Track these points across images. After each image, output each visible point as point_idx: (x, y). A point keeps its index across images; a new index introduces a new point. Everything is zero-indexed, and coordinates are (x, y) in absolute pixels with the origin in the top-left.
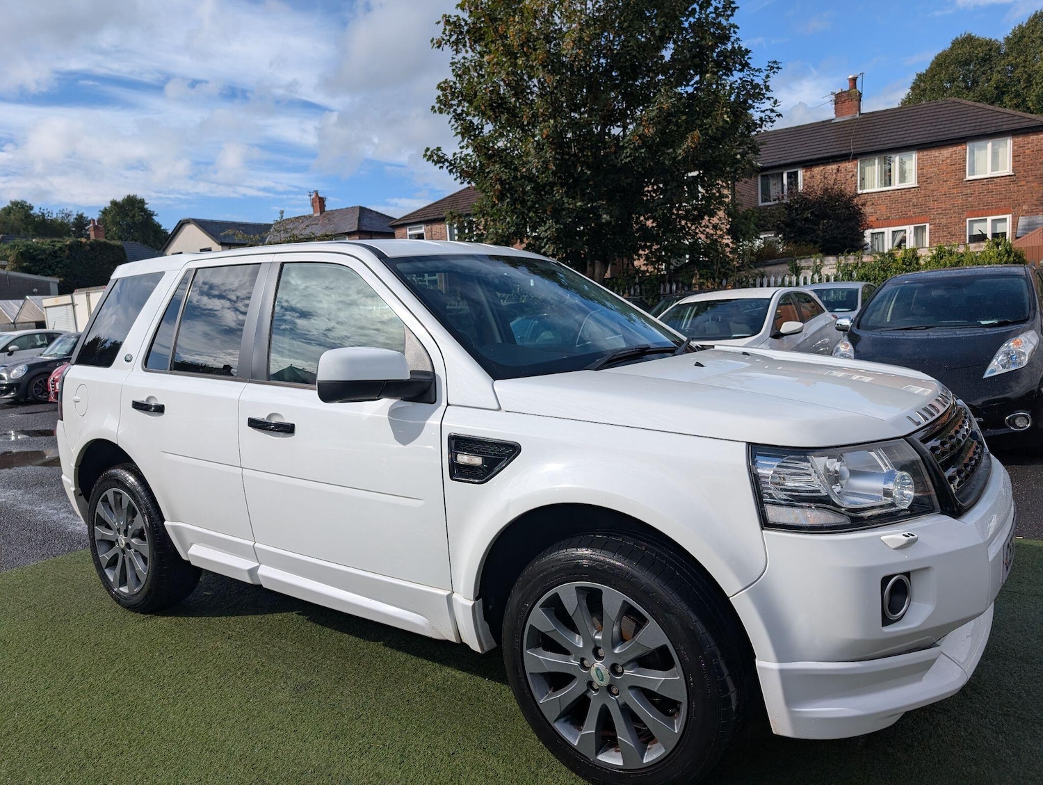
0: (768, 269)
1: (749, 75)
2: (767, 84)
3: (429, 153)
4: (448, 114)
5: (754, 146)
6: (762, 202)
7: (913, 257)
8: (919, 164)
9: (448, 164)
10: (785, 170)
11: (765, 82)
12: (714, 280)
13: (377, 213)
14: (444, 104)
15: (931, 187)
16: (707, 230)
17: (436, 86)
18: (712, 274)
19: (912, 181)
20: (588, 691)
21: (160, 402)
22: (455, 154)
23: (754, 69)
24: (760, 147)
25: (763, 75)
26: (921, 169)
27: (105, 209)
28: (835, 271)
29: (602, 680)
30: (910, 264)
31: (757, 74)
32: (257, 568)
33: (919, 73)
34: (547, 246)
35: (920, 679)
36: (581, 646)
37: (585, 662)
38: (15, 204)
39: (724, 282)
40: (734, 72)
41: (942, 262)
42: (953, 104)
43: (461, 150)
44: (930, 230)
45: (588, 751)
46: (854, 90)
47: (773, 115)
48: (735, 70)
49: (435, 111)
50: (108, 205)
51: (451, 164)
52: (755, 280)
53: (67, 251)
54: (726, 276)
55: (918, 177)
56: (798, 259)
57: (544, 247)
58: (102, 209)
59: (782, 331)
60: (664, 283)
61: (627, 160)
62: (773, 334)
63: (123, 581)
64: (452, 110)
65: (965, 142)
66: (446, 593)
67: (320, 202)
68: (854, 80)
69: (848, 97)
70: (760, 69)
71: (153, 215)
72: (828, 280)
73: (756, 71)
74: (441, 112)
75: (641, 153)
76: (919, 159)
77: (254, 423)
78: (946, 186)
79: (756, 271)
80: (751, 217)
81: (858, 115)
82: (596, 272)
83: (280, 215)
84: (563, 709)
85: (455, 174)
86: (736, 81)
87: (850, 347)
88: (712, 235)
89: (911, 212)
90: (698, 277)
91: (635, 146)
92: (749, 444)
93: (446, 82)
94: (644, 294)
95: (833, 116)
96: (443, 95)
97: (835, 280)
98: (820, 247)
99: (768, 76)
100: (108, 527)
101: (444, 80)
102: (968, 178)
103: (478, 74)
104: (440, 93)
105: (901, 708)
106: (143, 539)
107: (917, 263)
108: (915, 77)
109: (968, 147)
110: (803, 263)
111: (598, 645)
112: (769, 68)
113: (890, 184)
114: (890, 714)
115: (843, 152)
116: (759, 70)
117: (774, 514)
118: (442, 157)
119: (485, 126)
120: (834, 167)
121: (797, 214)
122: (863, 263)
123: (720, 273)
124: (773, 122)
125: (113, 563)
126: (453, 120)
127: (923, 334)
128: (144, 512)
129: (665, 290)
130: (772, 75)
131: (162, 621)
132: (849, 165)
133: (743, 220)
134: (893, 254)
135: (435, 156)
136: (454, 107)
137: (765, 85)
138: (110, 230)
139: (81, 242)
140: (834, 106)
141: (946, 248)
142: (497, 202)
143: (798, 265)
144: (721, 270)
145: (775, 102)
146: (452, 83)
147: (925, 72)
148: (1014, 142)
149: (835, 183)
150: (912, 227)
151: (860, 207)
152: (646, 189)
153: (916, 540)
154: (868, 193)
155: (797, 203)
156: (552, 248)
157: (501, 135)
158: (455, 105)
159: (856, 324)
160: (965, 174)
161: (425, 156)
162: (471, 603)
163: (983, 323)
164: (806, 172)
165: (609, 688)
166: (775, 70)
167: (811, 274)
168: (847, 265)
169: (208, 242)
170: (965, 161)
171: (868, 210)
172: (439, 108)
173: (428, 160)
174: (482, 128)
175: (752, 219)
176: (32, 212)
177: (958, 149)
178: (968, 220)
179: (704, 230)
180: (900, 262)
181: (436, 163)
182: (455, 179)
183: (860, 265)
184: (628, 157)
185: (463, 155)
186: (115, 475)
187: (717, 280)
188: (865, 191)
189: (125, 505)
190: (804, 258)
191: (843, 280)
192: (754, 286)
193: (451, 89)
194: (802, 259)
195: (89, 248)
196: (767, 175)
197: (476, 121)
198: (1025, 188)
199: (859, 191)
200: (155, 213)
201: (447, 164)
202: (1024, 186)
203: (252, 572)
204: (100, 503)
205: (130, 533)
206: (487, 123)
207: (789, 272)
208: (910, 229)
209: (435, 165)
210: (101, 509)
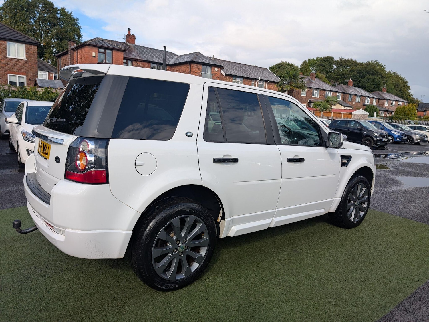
32: (273, 220)
65: (6, 41)
102: (8, 56)
109: (7, 43)
148: (26, 47)
160: (6, 54)
170: (6, 49)
177: (3, 42)
178: (8, 74)
198: (31, 66)
202: (31, 65)
203: (272, 222)
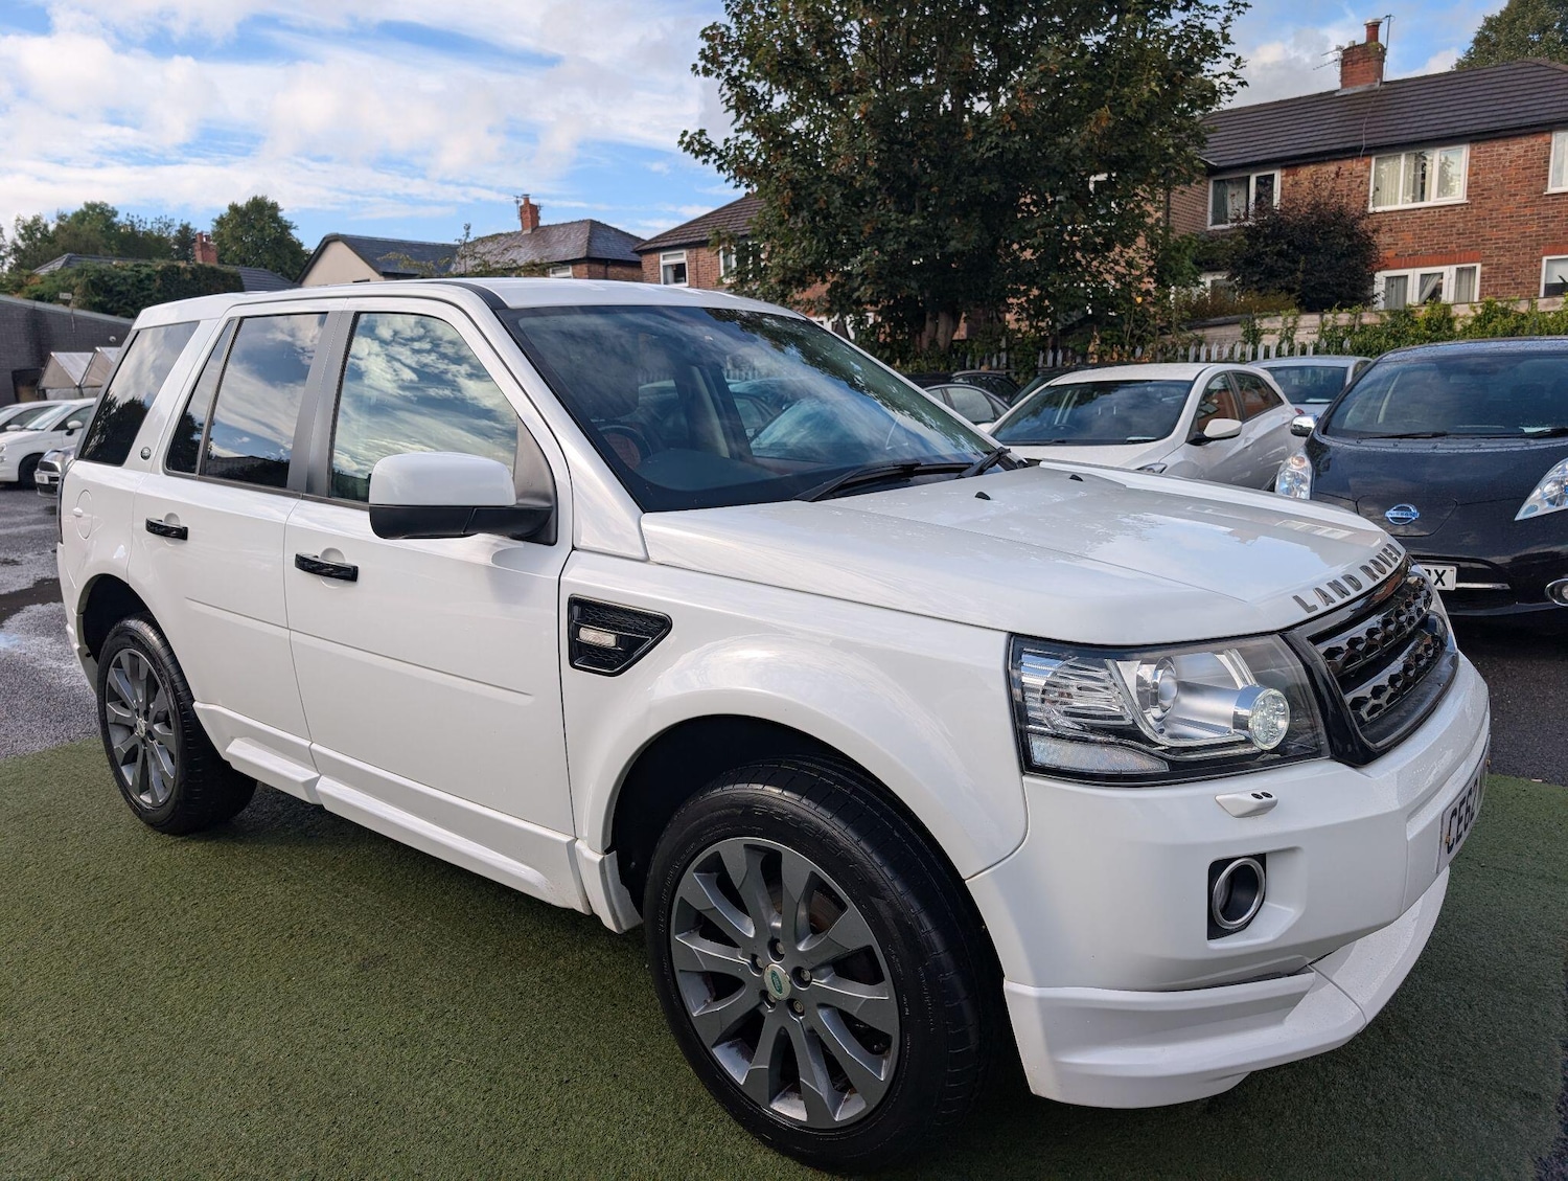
0: (1210, 332)
1: (1197, 16)
2: (1226, 31)
3: (687, 139)
4: (718, 76)
5: (1198, 134)
6: (1214, 223)
7: (1443, 317)
8: (1471, 166)
9: (717, 157)
10: (1254, 172)
11: (1223, 28)
12: (1123, 347)
13: (616, 230)
14: (711, 62)
15: (1489, 204)
16: (1117, 268)
17: (699, 35)
18: (1120, 338)
19: (1458, 194)
20: (761, 1004)
21: (183, 524)
22: (727, 140)
23: (1206, 6)
24: (1208, 136)
25: (1220, 17)
26: (1475, 175)
27: (221, 217)
28: (1316, 337)
29: (780, 991)
30: (1439, 329)
31: (1212, 14)
32: (316, 780)
33: (1490, 16)
34: (862, 289)
35: (1280, 1021)
36: (751, 936)
37: (758, 960)
38: (92, 207)
39: (1139, 351)
40: (1173, 12)
41: (1490, 327)
42: (1535, 69)
43: (736, 135)
44: (1482, 273)
45: (758, 1094)
46: (1374, 43)
47: (1235, 81)
48: (1175, 7)
49: (697, 72)
50: (225, 210)
51: (721, 157)
52: (1186, 350)
53: (158, 282)
54: (1141, 341)
55: (1469, 187)
56: (1258, 317)
57: (858, 289)
58: (217, 217)
59: (1208, 432)
60: (1044, 349)
61: (991, 155)
62: (1191, 438)
63: (145, 786)
64: (725, 70)
65: (1550, 131)
66: (566, 839)
67: (530, 212)
68: (1373, 28)
69: (1363, 57)
70: (1217, 6)
71: (290, 227)
72: (1304, 352)
73: (1210, 10)
74: (707, 72)
75: (1014, 142)
76: (1471, 158)
77: (304, 564)
78: (1513, 203)
79: (1190, 335)
80: (1186, 248)
81: (1377, 85)
82: (940, 330)
83: (465, 233)
84: (724, 1029)
85: (727, 173)
86: (1177, 26)
87: (1307, 463)
88: (1124, 276)
89: (1454, 245)
90: (1098, 342)
91: (1004, 132)
92: (1012, 634)
93: (713, 27)
94: (1012, 366)
95: (1338, 86)
96: (710, 47)
97: (1316, 352)
98: (1299, 297)
99: (1228, 19)
100: (124, 705)
101: (711, 24)
102: (1551, 190)
103: (766, 12)
104: (704, 44)
105: (1243, 1065)
106: (168, 725)
107: (1450, 328)
108: (1481, 23)
109: (1555, 137)
110: (1266, 324)
111: (776, 937)
112: (1231, 5)
113: (1422, 199)
114: (1224, 1074)
115: (1348, 145)
116: (1215, 9)
117: (1043, 751)
118: (709, 145)
119: (776, 98)
120: (1332, 168)
121: (1267, 245)
122: (1363, 326)
123: (1132, 336)
124: (1232, 94)
125: (131, 757)
126: (725, 87)
127: (1427, 446)
128: (167, 686)
129: (1045, 361)
130: (1234, 16)
131: (196, 849)
132: (1356, 166)
133: (1173, 253)
134: (1413, 312)
135: (696, 144)
136: (728, 67)
137: (1223, 33)
138: (227, 250)
139: (178, 268)
140: (1339, 69)
141: (1499, 304)
142: (787, 217)
143: (1258, 327)
144: (1135, 332)
145: (1238, 61)
146: (723, 29)
147: (1498, 14)
149: (1331, 195)
150: (1453, 268)
151: (1370, 234)
152: (1022, 200)
153: (1274, 804)
154: (1385, 212)
155: (1267, 226)
156: (870, 292)
157: (800, 112)
158: (728, 63)
159: (1322, 425)
160: (1547, 183)
161: (681, 143)
162: (598, 858)
163: (1528, 430)
164: (1287, 176)
165: (790, 1003)
166: (1241, 8)
167: (1278, 341)
168: (1335, 328)
169: (365, 270)
170: (1547, 162)
171: (1383, 239)
172: (704, 67)
173: (686, 149)
174: (771, 100)
175: (1188, 252)
176: (115, 220)
177: (1539, 141)
178: (1545, 259)
179: (1112, 268)
180: (1423, 325)
181: (697, 154)
182: (727, 181)
183: (1357, 329)
184: (992, 149)
185: (740, 142)
186: (131, 629)
187: (1127, 347)
188: (1379, 209)
189: (143, 675)
190: (1268, 316)
191: (1328, 352)
192: (1185, 359)
193: (722, 38)
194: (1265, 317)
195: (189, 276)
196: (1223, 181)
197: (762, 88)
199: (1371, 209)
200: (294, 225)
201: (714, 156)
203: (310, 785)
204: (112, 669)
205: (152, 716)
206: (779, 93)
207: (1243, 338)
208: (1449, 272)
209: (696, 157)
210: (114, 677)
